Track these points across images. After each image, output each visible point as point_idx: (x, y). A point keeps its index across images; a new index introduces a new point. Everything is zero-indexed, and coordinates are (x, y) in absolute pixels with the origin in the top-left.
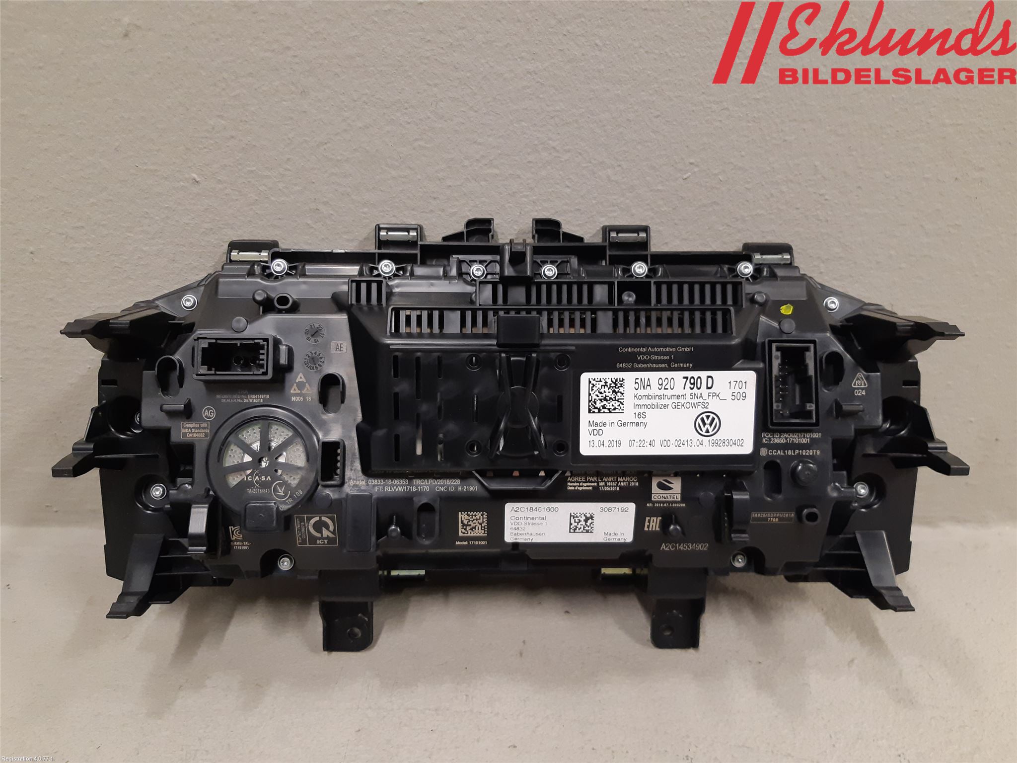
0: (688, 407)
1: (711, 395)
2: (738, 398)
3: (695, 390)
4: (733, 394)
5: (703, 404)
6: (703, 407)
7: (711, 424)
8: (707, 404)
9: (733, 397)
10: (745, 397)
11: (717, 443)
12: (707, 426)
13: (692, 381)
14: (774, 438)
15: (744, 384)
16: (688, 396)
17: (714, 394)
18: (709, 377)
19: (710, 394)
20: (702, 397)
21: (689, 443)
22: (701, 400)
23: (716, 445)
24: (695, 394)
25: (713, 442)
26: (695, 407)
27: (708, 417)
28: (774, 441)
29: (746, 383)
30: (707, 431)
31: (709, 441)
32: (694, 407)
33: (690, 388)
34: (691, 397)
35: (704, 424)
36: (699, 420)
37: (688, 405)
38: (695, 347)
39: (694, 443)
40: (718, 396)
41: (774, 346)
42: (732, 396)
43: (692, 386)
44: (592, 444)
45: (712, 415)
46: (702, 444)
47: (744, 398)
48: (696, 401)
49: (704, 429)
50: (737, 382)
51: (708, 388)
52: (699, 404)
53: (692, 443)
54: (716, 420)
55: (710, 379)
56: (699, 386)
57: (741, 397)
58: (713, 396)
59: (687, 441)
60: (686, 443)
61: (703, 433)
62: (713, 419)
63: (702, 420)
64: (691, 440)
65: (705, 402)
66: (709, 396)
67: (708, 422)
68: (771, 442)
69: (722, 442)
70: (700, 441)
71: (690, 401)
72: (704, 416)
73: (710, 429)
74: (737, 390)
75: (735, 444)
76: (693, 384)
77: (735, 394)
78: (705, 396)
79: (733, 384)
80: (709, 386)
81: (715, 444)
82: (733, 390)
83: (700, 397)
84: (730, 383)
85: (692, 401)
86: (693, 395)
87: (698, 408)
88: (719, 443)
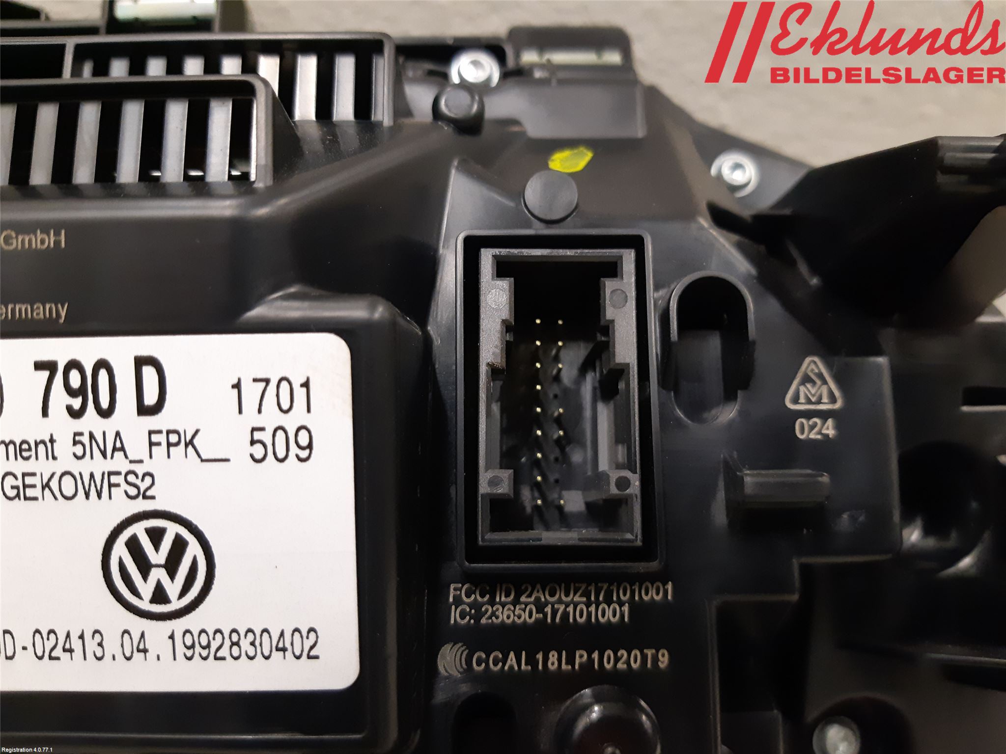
0: (69, 492)
1: (162, 438)
2: (281, 454)
3: (91, 421)
4: (257, 435)
5: (131, 478)
6: (133, 491)
7: (171, 567)
8: (148, 480)
9: (258, 451)
10: (310, 446)
11: (208, 646)
12: (158, 574)
13: (75, 380)
14: (492, 603)
15: (300, 393)
16: (64, 448)
17: (174, 438)
18: (140, 362)
19: (155, 438)
20: (122, 449)
21: (91, 645)
22: (119, 463)
23: (204, 653)
24: (92, 436)
25: (189, 642)
26: (99, 496)
28: (493, 614)
29: (306, 385)
30: (160, 596)
31: (172, 637)
32: (93, 493)
33: (69, 409)
34: (79, 450)
35: (145, 567)
36: (120, 550)
37: (68, 481)
38: (75, 229)
39: (112, 645)
40: (190, 443)
41: (487, 258)
42: (253, 442)
43: (77, 403)
46: (145, 651)
47: (304, 454)
48: (98, 465)
49: (146, 589)
50: (267, 381)
51: (143, 410)
52: (114, 479)
53: (100, 645)
54: (194, 549)
55: (149, 372)
56: (105, 403)
57: (293, 448)
58: (169, 445)
59: (81, 637)
60: (76, 644)
61: (145, 605)
62: (179, 545)
64: (96, 632)
65: (140, 469)
66: (151, 444)
67: (158, 557)
68: (484, 621)
69: (227, 643)
70: (136, 637)
71: (76, 467)
72: (139, 529)
74: (271, 418)
75: (284, 650)
76: (80, 392)
77: (266, 436)
78: (137, 446)
79: (251, 392)
80: (151, 398)
81: (198, 649)
82: (251, 418)
83: (115, 449)
84: (237, 386)
85: (85, 467)
86: (85, 439)
87: (110, 498)
88: (214, 645)
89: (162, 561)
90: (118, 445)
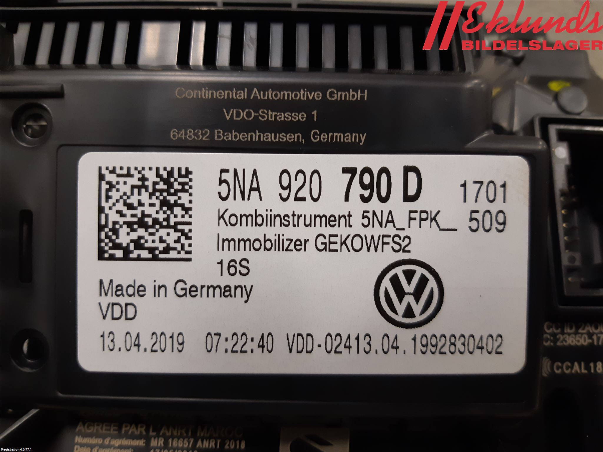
0: (357, 247)
1: (416, 215)
2: (487, 227)
3: (375, 204)
4: (474, 215)
5: (397, 239)
6: (397, 247)
7: (417, 295)
8: (407, 240)
9: (474, 225)
10: (504, 223)
11: (436, 345)
12: (409, 299)
13: (367, 179)
14: (563, 333)
15: (500, 190)
16: (357, 220)
17: (424, 216)
18: (407, 169)
19: (413, 215)
20: (392, 221)
21: (363, 344)
22: (390, 230)
23: (433, 349)
24: (374, 213)
25: (424, 343)
26: (376, 250)
27: (409, 275)
28: (564, 340)
29: (504, 186)
30: (409, 312)
31: (414, 339)
32: (372, 248)
33: (362, 196)
34: (366, 221)
35: (401, 294)
36: (386, 283)
37: (357, 240)
38: (373, 91)
39: (376, 344)
40: (434, 219)
41: (553, 129)
42: (471, 219)
43: (367, 193)
44: (108, 341)
45: (420, 271)
46: (397, 348)
47: (501, 227)
48: (377, 231)
49: (401, 308)
50: (481, 183)
51: (407, 198)
52: (386, 240)
53: (369, 344)
54: (432, 283)
55: (412, 176)
56: (384, 194)
57: (495, 225)
58: (421, 219)
59: (357, 338)
60: (353, 343)
61: (399, 318)
62: (423, 281)
63: (395, 280)
64: (368, 335)
65: (402, 234)
66: (411, 219)
67: (409, 288)
68: (559, 344)
69: (448, 343)
70: (392, 338)
71: (363, 232)
72: (399, 271)
73: (417, 308)
74: (483, 205)
75: (482, 348)
76: (369, 187)
77: (479, 216)
78: (401, 220)
79: (472, 189)
80: (412, 191)
81: (430, 346)
82: (471, 205)
83: (388, 222)
84: (464, 185)
85: (368, 232)
86: (370, 215)
87: (383, 251)
88: (440, 345)
89: (412, 291)
90: (390, 219)
